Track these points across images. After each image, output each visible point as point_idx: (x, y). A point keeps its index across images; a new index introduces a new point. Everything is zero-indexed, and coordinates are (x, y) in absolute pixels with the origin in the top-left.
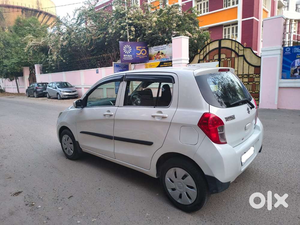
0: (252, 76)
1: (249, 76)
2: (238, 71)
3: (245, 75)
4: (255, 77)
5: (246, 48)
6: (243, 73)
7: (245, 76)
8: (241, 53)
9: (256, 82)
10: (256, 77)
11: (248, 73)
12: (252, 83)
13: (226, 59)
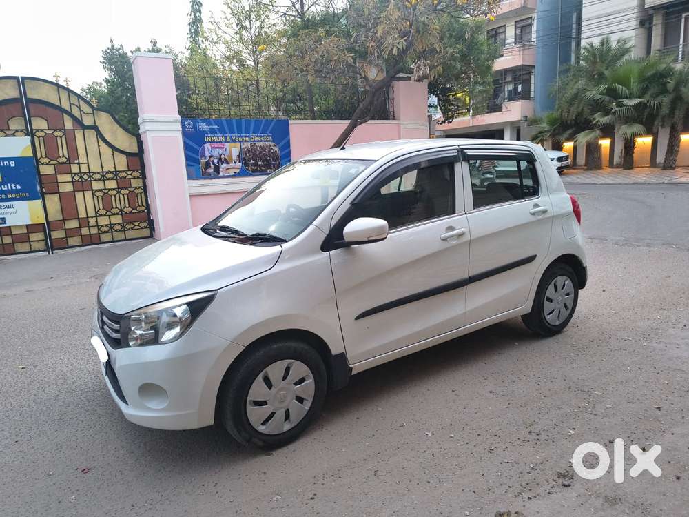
0: (124, 175)
1: (116, 175)
2: (88, 163)
3: (107, 172)
4: (130, 177)
5: (97, 109)
6: (102, 167)
7: (110, 176)
8: (88, 121)
9: (136, 188)
10: (134, 178)
11: (115, 168)
12: (126, 192)
13: (51, 132)
